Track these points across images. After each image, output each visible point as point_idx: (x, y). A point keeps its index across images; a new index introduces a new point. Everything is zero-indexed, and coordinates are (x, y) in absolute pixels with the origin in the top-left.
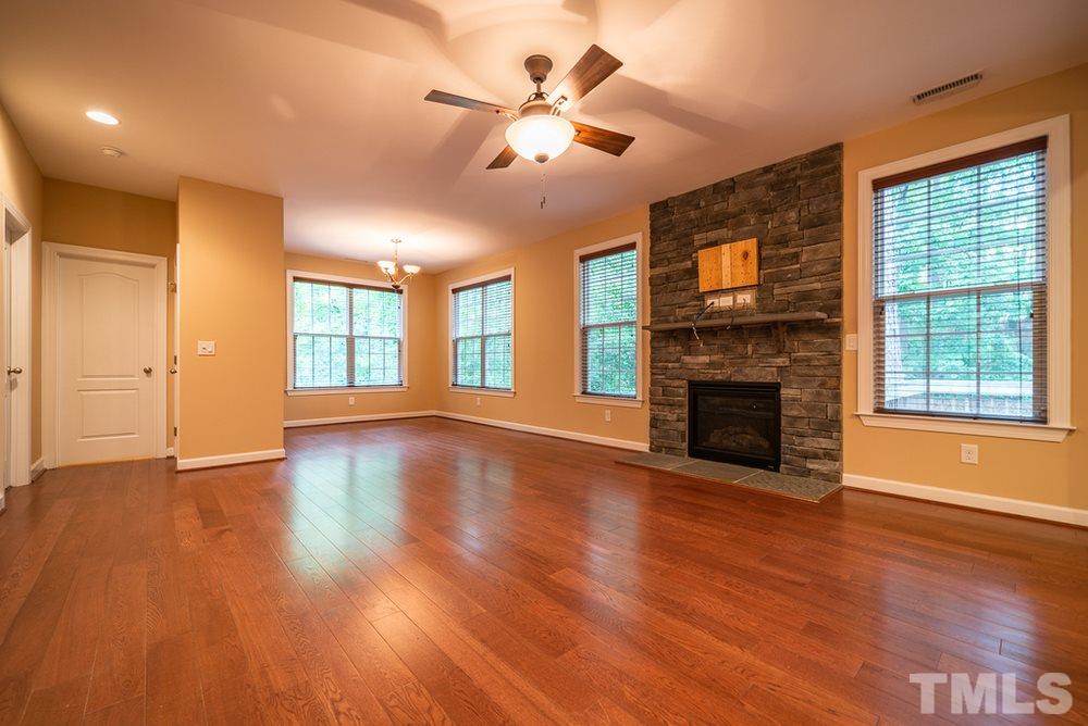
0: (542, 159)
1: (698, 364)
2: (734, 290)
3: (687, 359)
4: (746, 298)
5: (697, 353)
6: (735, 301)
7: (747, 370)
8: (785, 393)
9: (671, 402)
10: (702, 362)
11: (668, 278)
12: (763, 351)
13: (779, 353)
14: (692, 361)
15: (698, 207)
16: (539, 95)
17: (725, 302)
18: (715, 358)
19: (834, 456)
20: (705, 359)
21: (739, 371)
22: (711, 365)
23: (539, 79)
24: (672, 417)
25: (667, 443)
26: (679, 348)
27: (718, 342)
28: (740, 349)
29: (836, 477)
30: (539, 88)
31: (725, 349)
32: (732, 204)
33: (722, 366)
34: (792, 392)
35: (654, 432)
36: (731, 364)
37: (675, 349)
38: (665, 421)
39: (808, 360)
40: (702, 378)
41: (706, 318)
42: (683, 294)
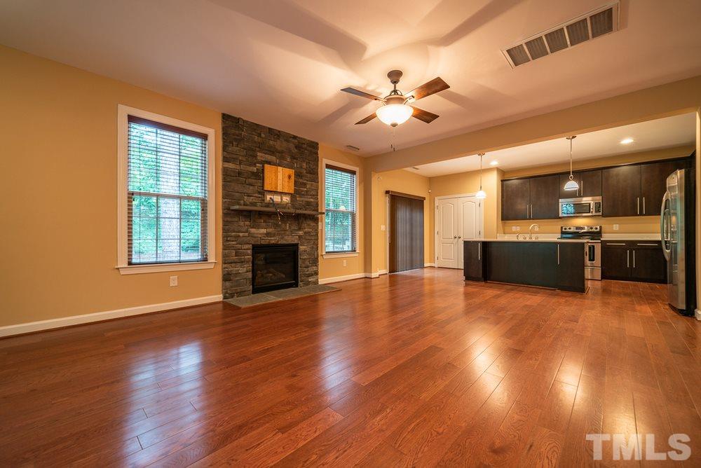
0: (394, 125)
1: (260, 234)
2: (281, 193)
3: (253, 230)
4: (286, 199)
5: (258, 227)
6: (282, 199)
7: (286, 237)
8: (301, 248)
9: (243, 260)
10: (261, 233)
11: (239, 174)
12: (293, 228)
13: (300, 229)
14: (256, 232)
15: (259, 135)
16: (395, 91)
17: (277, 199)
18: (270, 230)
19: (316, 273)
20: (264, 231)
21: (282, 238)
22: (268, 234)
23: (395, 82)
24: (242, 270)
25: (239, 289)
26: (247, 223)
27: (272, 221)
28: (283, 226)
29: (316, 282)
30: (395, 87)
31: (276, 226)
32: (279, 145)
33: (274, 235)
34: (304, 247)
35: (228, 284)
36: (279, 234)
37: (243, 223)
38: (238, 274)
39: (309, 232)
40: (263, 242)
41: (266, 206)
42: (251, 188)
